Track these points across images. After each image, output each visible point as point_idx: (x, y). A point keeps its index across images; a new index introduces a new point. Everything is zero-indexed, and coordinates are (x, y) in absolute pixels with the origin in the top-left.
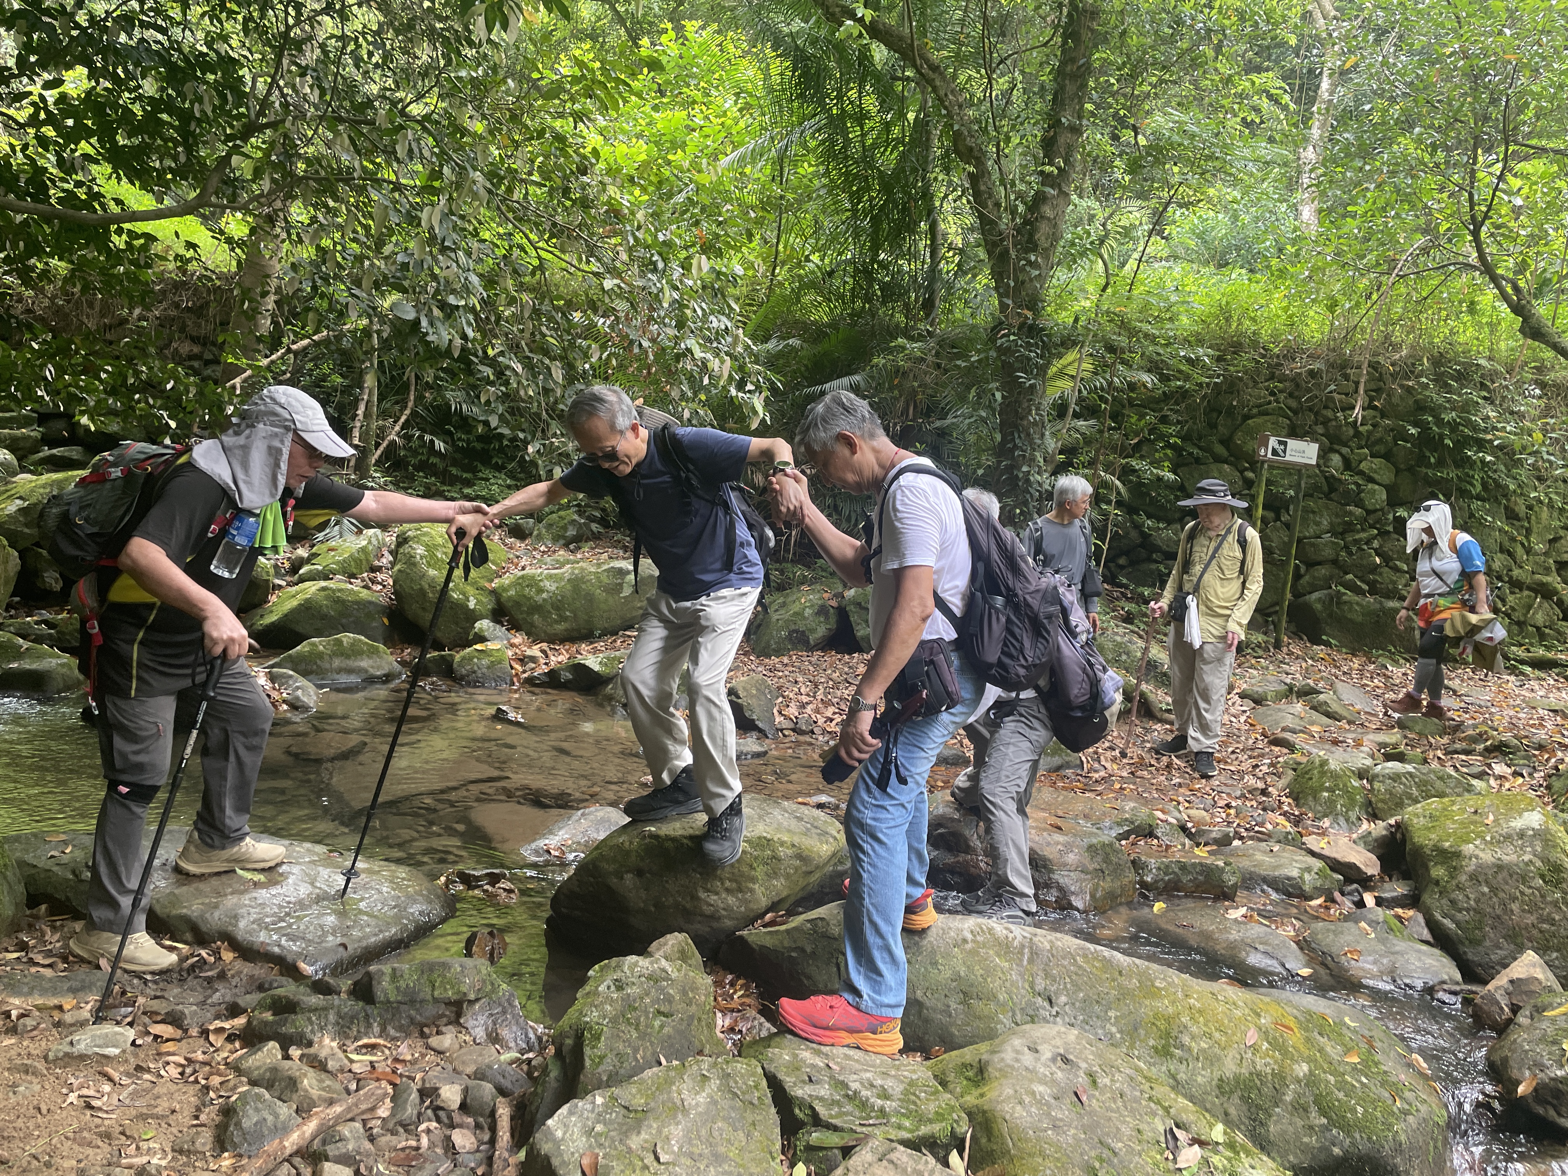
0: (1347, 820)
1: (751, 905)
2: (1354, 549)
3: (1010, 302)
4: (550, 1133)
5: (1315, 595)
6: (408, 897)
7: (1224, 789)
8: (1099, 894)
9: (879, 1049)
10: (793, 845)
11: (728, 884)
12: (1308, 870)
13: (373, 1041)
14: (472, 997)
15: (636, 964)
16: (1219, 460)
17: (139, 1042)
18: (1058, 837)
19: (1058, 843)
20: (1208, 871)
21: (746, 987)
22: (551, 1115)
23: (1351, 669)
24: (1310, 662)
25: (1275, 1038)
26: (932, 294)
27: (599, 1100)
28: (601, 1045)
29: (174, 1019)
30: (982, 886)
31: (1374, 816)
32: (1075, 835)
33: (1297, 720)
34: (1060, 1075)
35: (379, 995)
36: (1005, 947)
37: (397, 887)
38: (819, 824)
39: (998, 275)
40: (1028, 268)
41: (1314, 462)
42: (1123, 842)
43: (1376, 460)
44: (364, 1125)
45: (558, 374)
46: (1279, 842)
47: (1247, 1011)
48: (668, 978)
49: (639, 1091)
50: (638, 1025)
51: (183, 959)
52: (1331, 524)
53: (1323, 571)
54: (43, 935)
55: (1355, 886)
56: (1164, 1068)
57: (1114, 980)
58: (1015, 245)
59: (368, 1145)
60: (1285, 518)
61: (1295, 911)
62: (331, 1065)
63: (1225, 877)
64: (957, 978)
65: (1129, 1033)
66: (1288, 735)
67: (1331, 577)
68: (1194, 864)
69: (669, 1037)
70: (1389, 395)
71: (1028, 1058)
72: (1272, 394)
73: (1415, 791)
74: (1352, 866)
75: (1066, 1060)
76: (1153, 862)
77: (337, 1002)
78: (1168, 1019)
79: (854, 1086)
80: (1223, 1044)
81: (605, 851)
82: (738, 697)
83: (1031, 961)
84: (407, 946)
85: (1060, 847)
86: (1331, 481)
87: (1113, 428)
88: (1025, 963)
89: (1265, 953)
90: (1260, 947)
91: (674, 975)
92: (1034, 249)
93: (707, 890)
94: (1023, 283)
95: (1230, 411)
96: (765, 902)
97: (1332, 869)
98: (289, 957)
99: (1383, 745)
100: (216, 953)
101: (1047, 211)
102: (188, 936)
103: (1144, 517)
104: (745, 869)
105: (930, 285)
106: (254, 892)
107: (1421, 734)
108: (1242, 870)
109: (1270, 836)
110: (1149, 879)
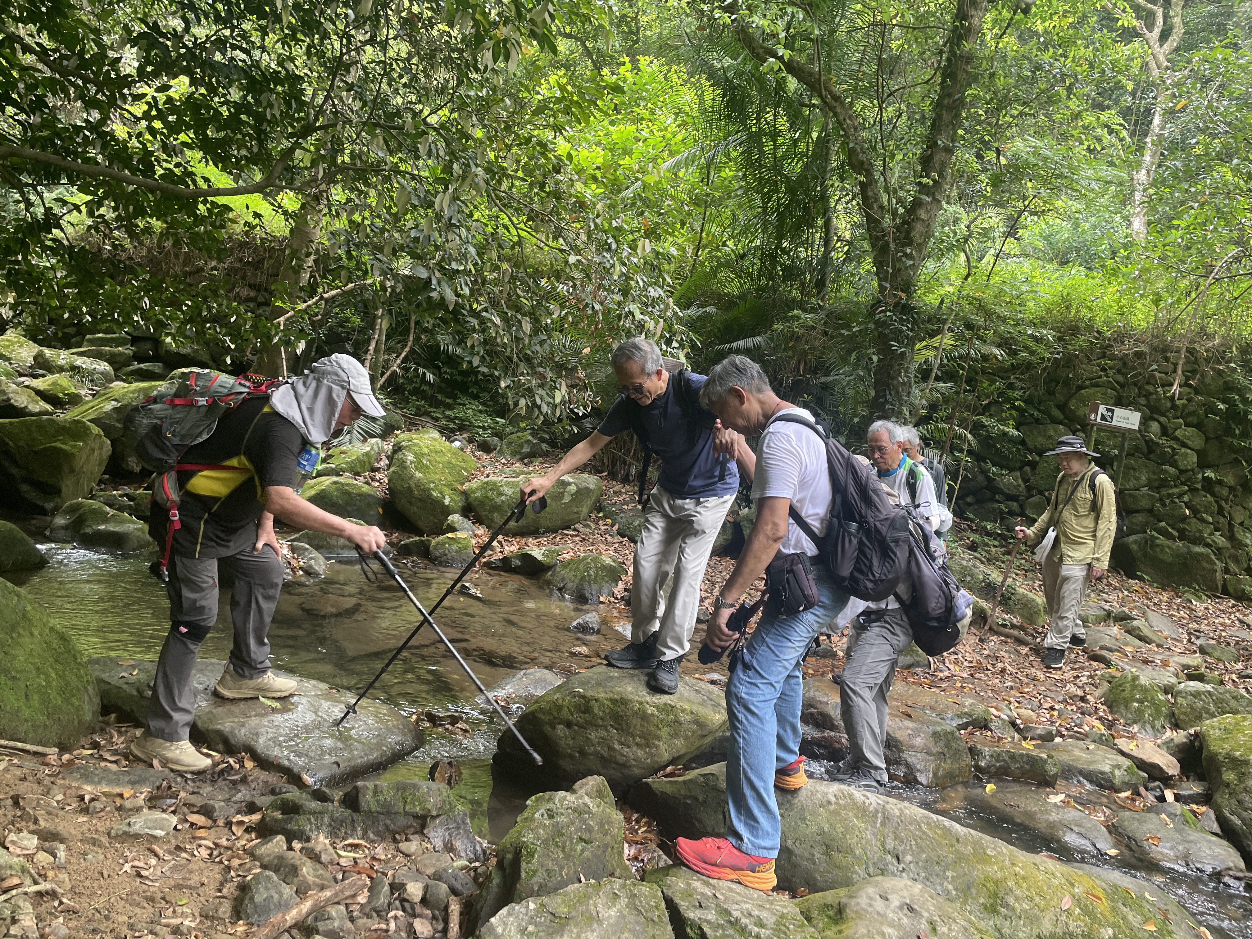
0: (1153, 728)
1: (656, 759)
2: (1167, 502)
3: (888, 285)
4: (492, 929)
5: (1132, 538)
6: (388, 729)
7: (1049, 693)
8: (940, 773)
9: (756, 886)
10: (692, 713)
11: (638, 740)
13: (356, 841)
14: (434, 813)
15: (565, 798)
16: (1055, 421)
17: (179, 827)
18: (908, 723)
19: (908, 728)
20: (1033, 761)
21: (648, 825)
22: (494, 914)
23: (1160, 601)
24: (1126, 593)
25: (1086, 905)
26: (824, 276)
27: (532, 906)
28: (535, 861)
29: (207, 811)
30: (843, 759)
31: (1176, 726)
32: (922, 723)
33: (1113, 641)
34: (905, 921)
35: (363, 805)
36: (862, 811)
37: (380, 720)
38: (714, 697)
39: (879, 263)
40: (904, 259)
41: (1136, 427)
42: (962, 732)
43: (1189, 429)
44: (347, 909)
45: (527, 327)
46: (1094, 741)
47: (1063, 881)
48: (589, 812)
49: (564, 901)
50: (564, 848)
51: (215, 764)
52: (1148, 479)
53: (1140, 518)
54: (111, 738)
55: (1157, 783)
56: (991, 923)
57: (952, 846)
58: (894, 240)
59: (349, 925)
61: (1105, 800)
62: (324, 858)
63: (1048, 767)
64: (821, 833)
65: (963, 891)
66: (1105, 653)
67: (1147, 524)
68: (1022, 755)
69: (588, 860)
70: (1202, 376)
71: (879, 905)
72: (1103, 369)
73: (1212, 707)
74: (1156, 767)
75: (911, 909)
76: (986, 750)
77: (331, 808)
78: (996, 883)
79: (736, 914)
80: (1042, 906)
81: (543, 705)
83: (883, 824)
84: (385, 768)
85: (909, 731)
86: (1150, 444)
87: (968, 391)
88: (878, 825)
89: (1080, 834)
90: (1076, 829)
91: (594, 810)
92: (910, 244)
93: (621, 743)
94: (899, 270)
95: (1067, 382)
96: (666, 757)
97: (1139, 768)
98: (296, 770)
99: (1186, 667)
100: (241, 762)
101: (922, 214)
102: (221, 747)
103: (990, 464)
104: (653, 729)
105: (822, 269)
106: (272, 716)
107: (1219, 660)
108: (1063, 763)
109: (1087, 736)
110: (983, 764)
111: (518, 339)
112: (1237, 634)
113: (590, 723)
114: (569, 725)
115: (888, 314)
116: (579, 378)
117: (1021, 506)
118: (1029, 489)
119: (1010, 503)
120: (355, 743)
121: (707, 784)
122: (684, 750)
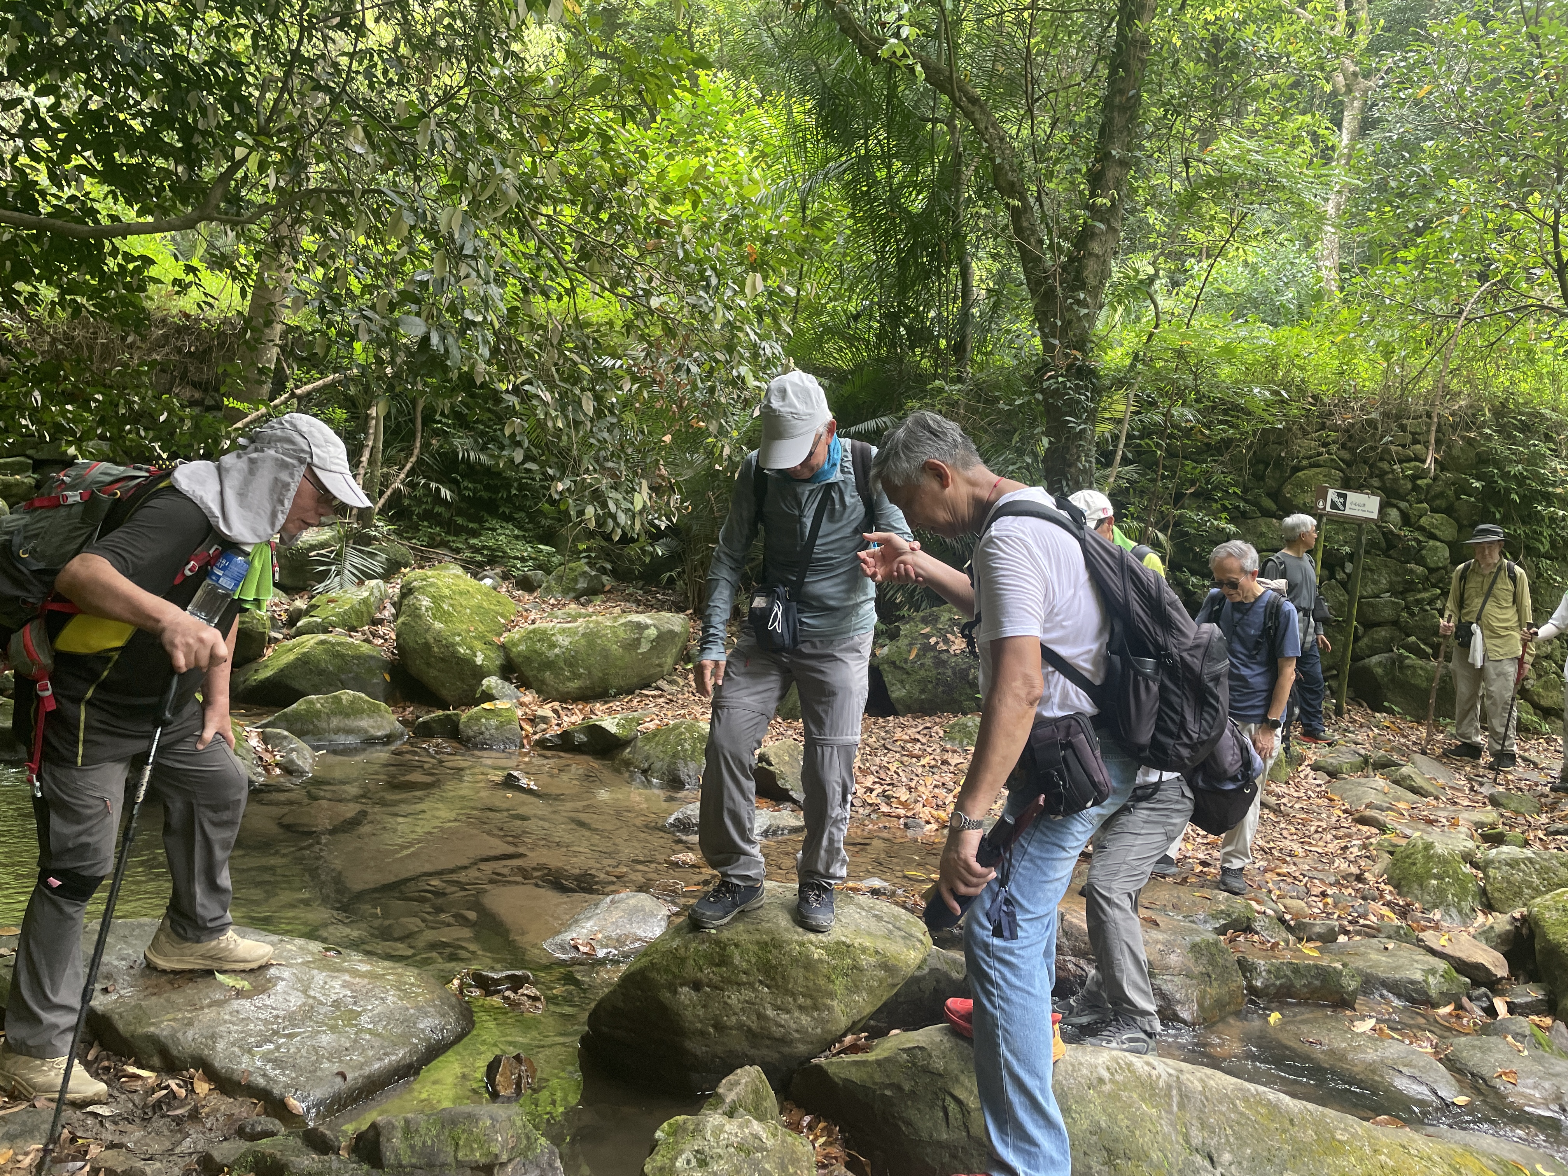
0: (1460, 912)
1: (829, 1026)
2: (1416, 610)
3: (1057, 342)
5: (1375, 659)
6: (418, 1008)
7: (1314, 873)
8: (1207, 1003)
10: (877, 952)
11: (801, 1000)
14: (504, 1158)
15: (720, 1129)
16: (1267, 514)
18: (1157, 935)
19: (1157, 942)
20: (1325, 975)
21: (828, 1131)
23: (1418, 738)
24: (1376, 731)
26: (963, 338)
31: (1489, 907)
32: (1173, 932)
33: (1381, 796)
35: (389, 1156)
36: (1149, 1088)
37: (405, 995)
38: (901, 924)
39: (1042, 316)
40: (1076, 307)
41: (1375, 516)
42: (1223, 939)
43: (1437, 516)
45: (589, 406)
46: (1390, 937)
48: (762, 1149)
51: (148, 1092)
52: (1390, 583)
53: (1383, 633)
55: (1483, 989)
57: (1285, 1131)
58: (1061, 283)
60: (1340, 576)
61: (1422, 1021)
63: (1344, 981)
64: (1096, 1131)
66: (1374, 813)
67: (1392, 639)
68: (1308, 966)
70: (1448, 447)
72: (1325, 445)
73: (1535, 880)
74: (1480, 967)
76: (1262, 965)
77: (336, 1167)
82: (770, 764)
83: (1182, 1106)
84: (417, 1072)
85: (1159, 946)
86: (1388, 536)
87: (1166, 477)
88: (1175, 1109)
89: (1412, 1077)
90: (1404, 1070)
91: (769, 1143)
92: (1083, 286)
93: (777, 1008)
94: (1070, 322)
95: (1279, 463)
96: (844, 1022)
97: (1458, 971)
98: (276, 1092)
99: (1479, 825)
100: (188, 1084)
101: (1096, 247)
102: (156, 1061)
103: (1188, 574)
104: (822, 982)
105: (961, 328)
106: (236, 1004)
107: (1517, 812)
108: (1359, 972)
109: (1378, 930)
110: (1259, 984)
111: (577, 424)
112: (1525, 776)
113: (728, 981)
114: (697, 986)
115: (1060, 379)
116: (662, 477)
120: (368, 1037)
121: (914, 1064)
122: (868, 1010)
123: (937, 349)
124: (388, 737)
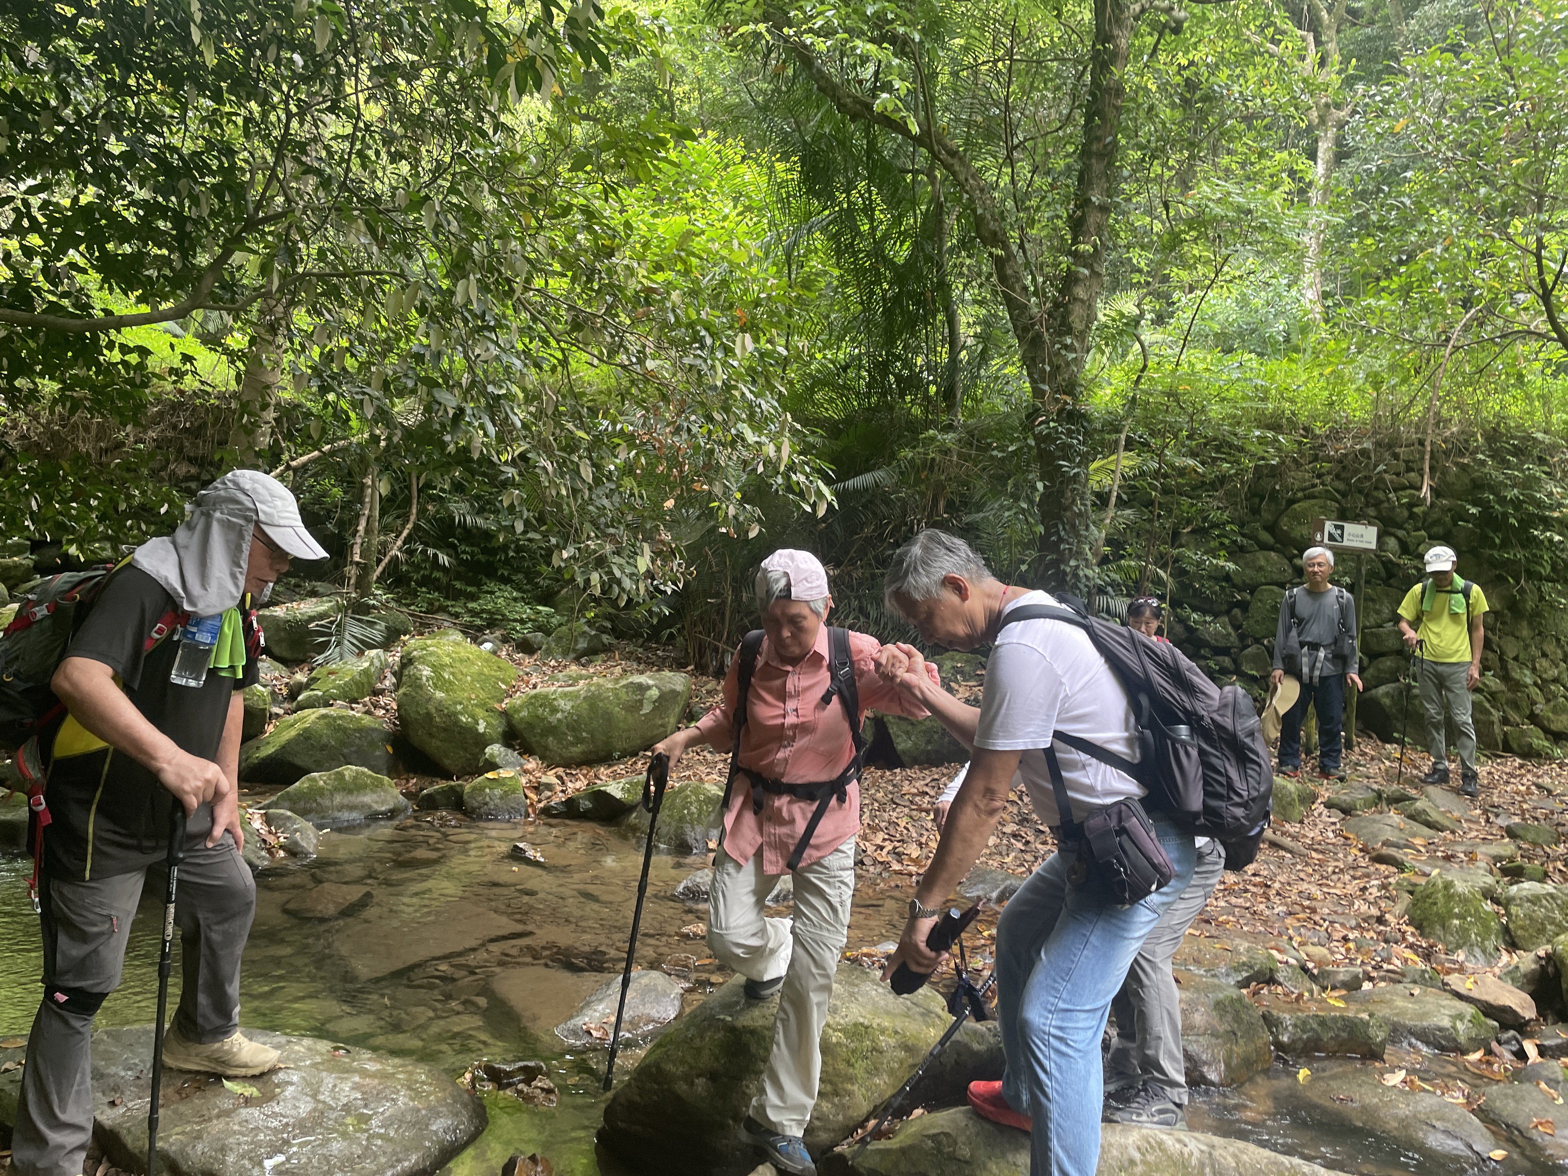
0: (1484, 951)
1: (850, 1112)
3: (1046, 388)
5: (1382, 690)
7: (1334, 917)
8: (1234, 1062)
10: (896, 1033)
12: (1460, 1017)
16: (1264, 547)
20: (1352, 1027)
24: (1387, 763)
26: (953, 384)
31: (1513, 945)
32: (1197, 990)
33: (1397, 832)
37: (417, 1094)
38: (920, 999)
39: (1030, 362)
40: (1063, 352)
41: (1373, 546)
42: (1244, 991)
45: (587, 473)
46: (1415, 982)
53: (1388, 663)
55: (1512, 1033)
58: (1048, 330)
63: (1372, 1032)
66: (1392, 851)
67: (1398, 669)
68: (1334, 1019)
70: (1443, 473)
72: (1319, 476)
73: (1558, 915)
74: (1507, 1009)
76: (1287, 1019)
86: (1388, 565)
87: (1163, 517)
89: (1446, 1132)
90: (1438, 1124)
92: (1069, 331)
94: (1058, 367)
95: (1274, 496)
96: (865, 1107)
97: (1486, 1015)
99: (1497, 859)
101: (1080, 292)
103: (1189, 610)
104: (842, 1066)
105: (949, 377)
106: (244, 1112)
107: (1535, 844)
108: (1386, 1021)
109: (1403, 975)
110: (1285, 1039)
111: (576, 492)
112: (1541, 805)
116: (663, 542)
117: (1234, 661)
118: (1242, 637)
119: (1220, 658)
120: (379, 1142)
121: (940, 1151)
122: (889, 1093)
123: (927, 397)
124: (391, 811)
